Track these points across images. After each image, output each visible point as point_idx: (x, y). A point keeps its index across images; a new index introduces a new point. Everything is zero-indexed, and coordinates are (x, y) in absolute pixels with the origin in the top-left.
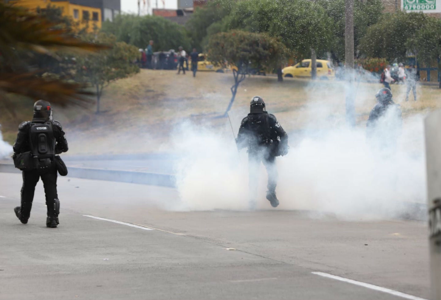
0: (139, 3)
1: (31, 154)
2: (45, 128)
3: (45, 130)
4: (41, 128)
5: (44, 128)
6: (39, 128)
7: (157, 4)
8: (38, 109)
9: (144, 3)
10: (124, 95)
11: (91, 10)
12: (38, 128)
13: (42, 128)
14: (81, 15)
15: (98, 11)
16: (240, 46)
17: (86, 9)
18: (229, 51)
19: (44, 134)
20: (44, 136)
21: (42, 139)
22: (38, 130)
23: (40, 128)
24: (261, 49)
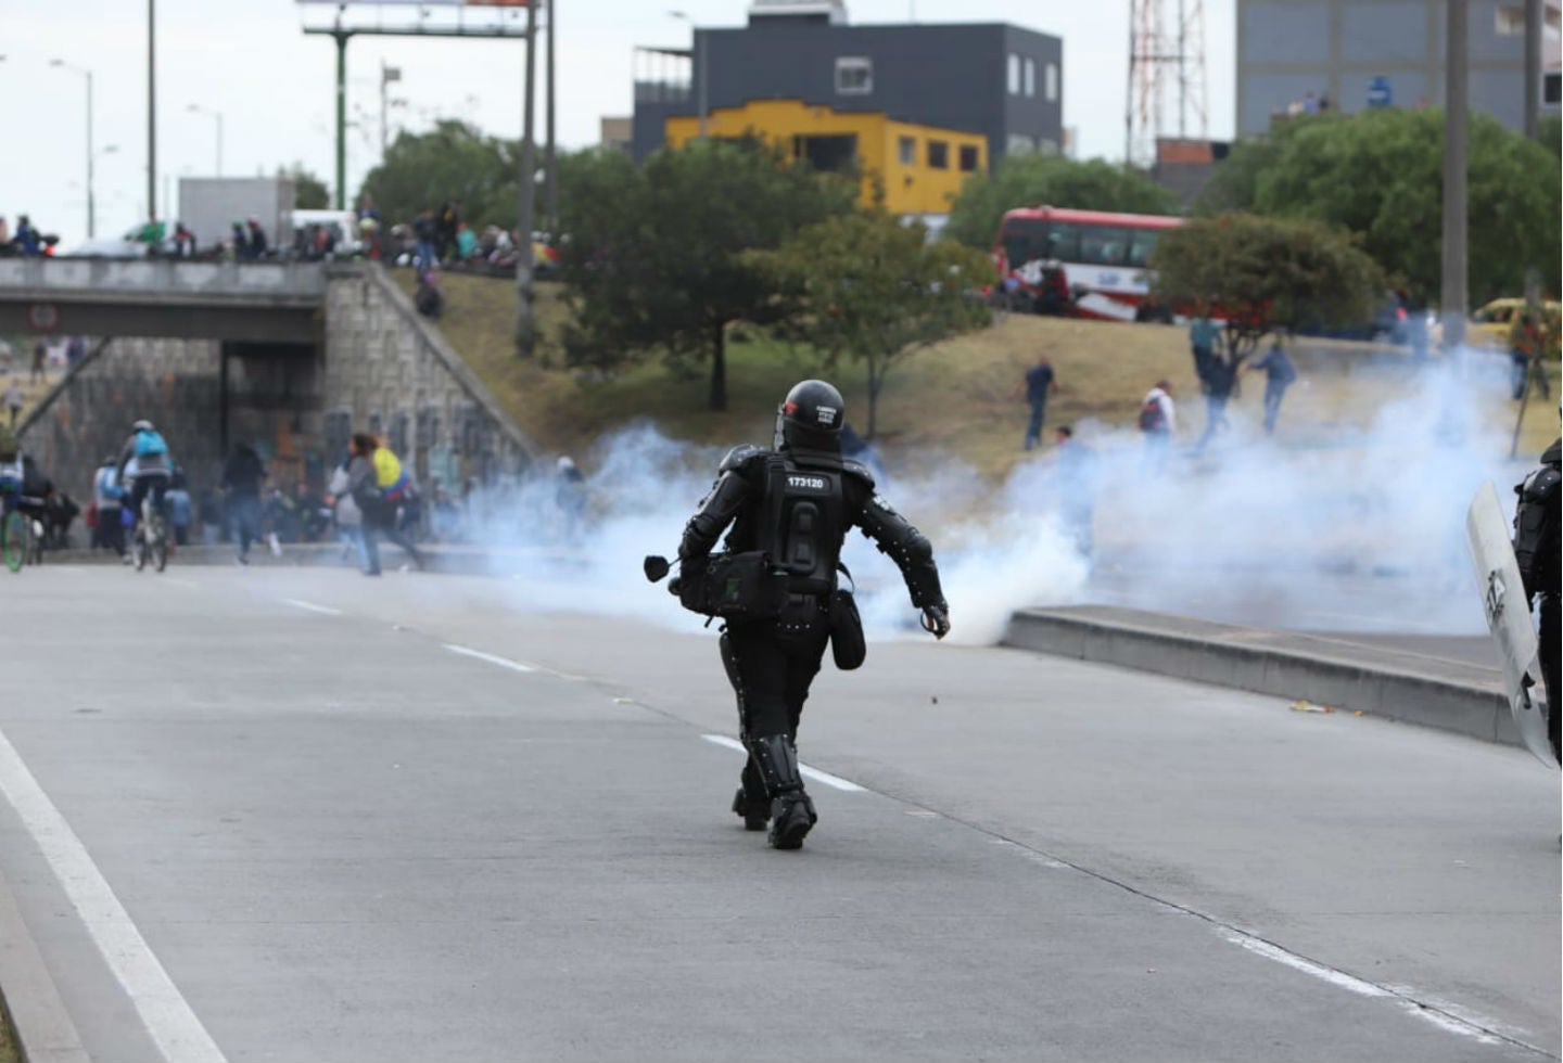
0: (1129, 122)
1: (766, 564)
2: (818, 483)
3: (816, 490)
4: (803, 479)
5: (814, 480)
6: (798, 479)
7: (1182, 123)
8: (825, 420)
9: (1145, 119)
10: (956, 388)
11: (955, 141)
12: (795, 481)
13: (809, 481)
14: (921, 152)
15: (980, 143)
16: (1235, 257)
17: (939, 135)
18: (1203, 270)
19: (811, 505)
20: (806, 511)
21: (806, 519)
22: (794, 487)
23: (800, 482)
24: (1294, 267)
